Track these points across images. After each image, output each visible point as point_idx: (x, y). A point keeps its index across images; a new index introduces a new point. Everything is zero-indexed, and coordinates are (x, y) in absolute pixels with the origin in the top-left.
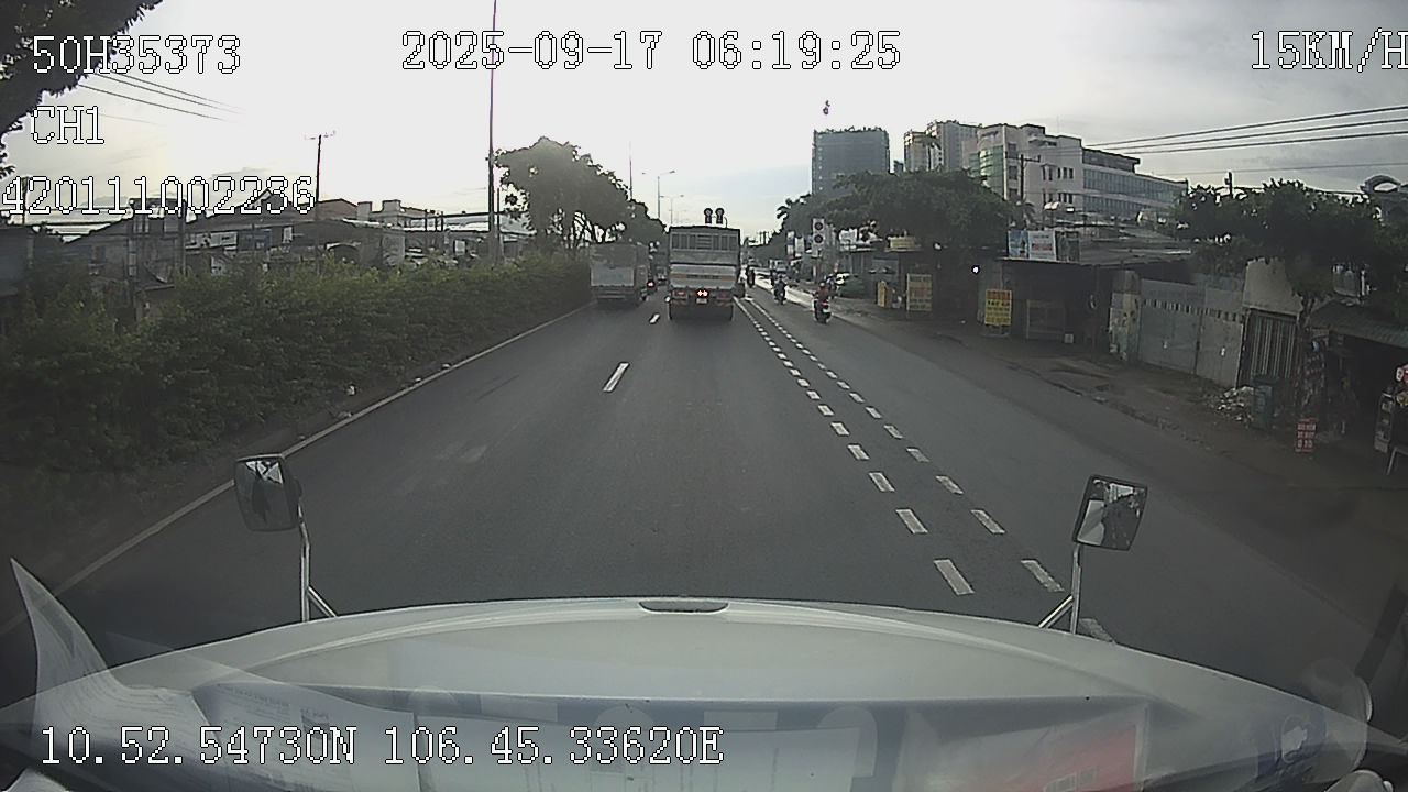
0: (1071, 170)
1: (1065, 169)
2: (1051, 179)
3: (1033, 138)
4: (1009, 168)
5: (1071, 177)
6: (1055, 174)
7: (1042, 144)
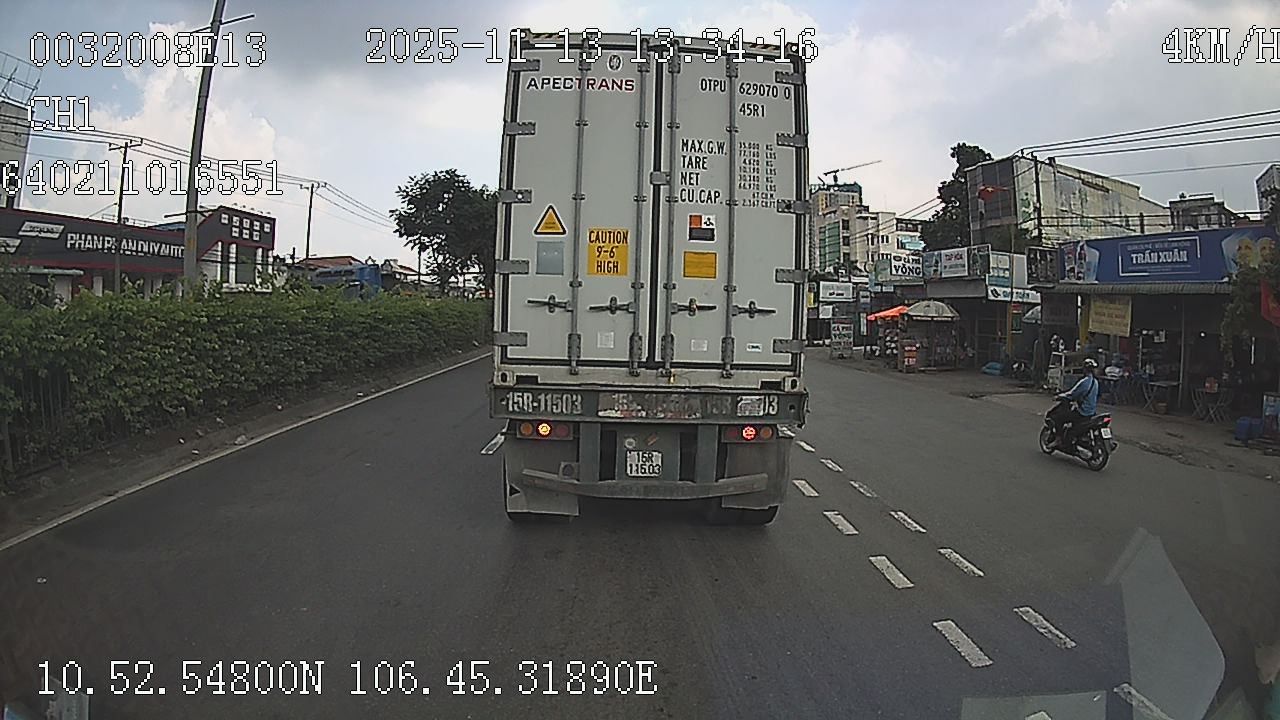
0: (887, 237)
1: (883, 237)
2: (873, 244)
3: (859, 215)
4: (844, 237)
5: (887, 241)
6: (876, 240)
7: (866, 218)
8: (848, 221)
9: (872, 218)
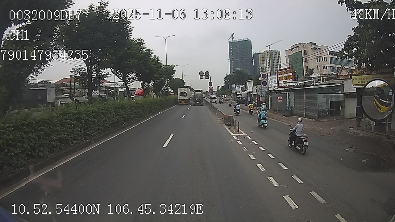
2: (319, 61)
3: (312, 47)
4: (305, 58)
5: (326, 60)
6: (321, 59)
7: (316, 49)
8: (306, 50)
9: (319, 49)
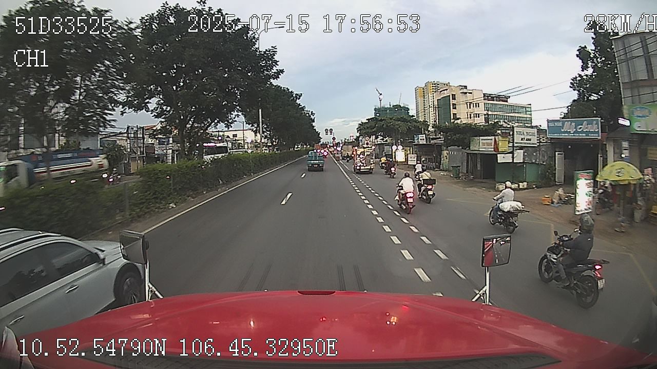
0: (479, 104)
1: (476, 104)
2: (470, 108)
3: (462, 91)
4: (453, 104)
5: (479, 107)
6: (472, 105)
7: (466, 93)
8: (455, 95)
9: (469, 93)
